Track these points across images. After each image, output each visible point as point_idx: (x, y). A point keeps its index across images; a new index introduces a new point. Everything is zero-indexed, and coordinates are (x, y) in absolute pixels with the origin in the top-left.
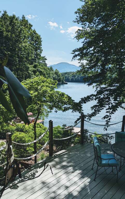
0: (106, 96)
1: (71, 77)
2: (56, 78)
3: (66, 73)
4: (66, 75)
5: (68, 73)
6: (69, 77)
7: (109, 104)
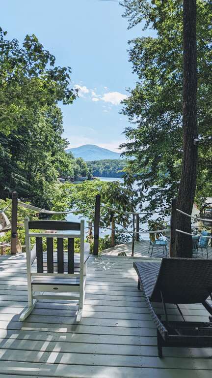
0: (158, 197)
1: (102, 169)
2: (79, 169)
3: (94, 163)
4: (95, 166)
5: (98, 161)
6: (99, 168)
7: (161, 206)
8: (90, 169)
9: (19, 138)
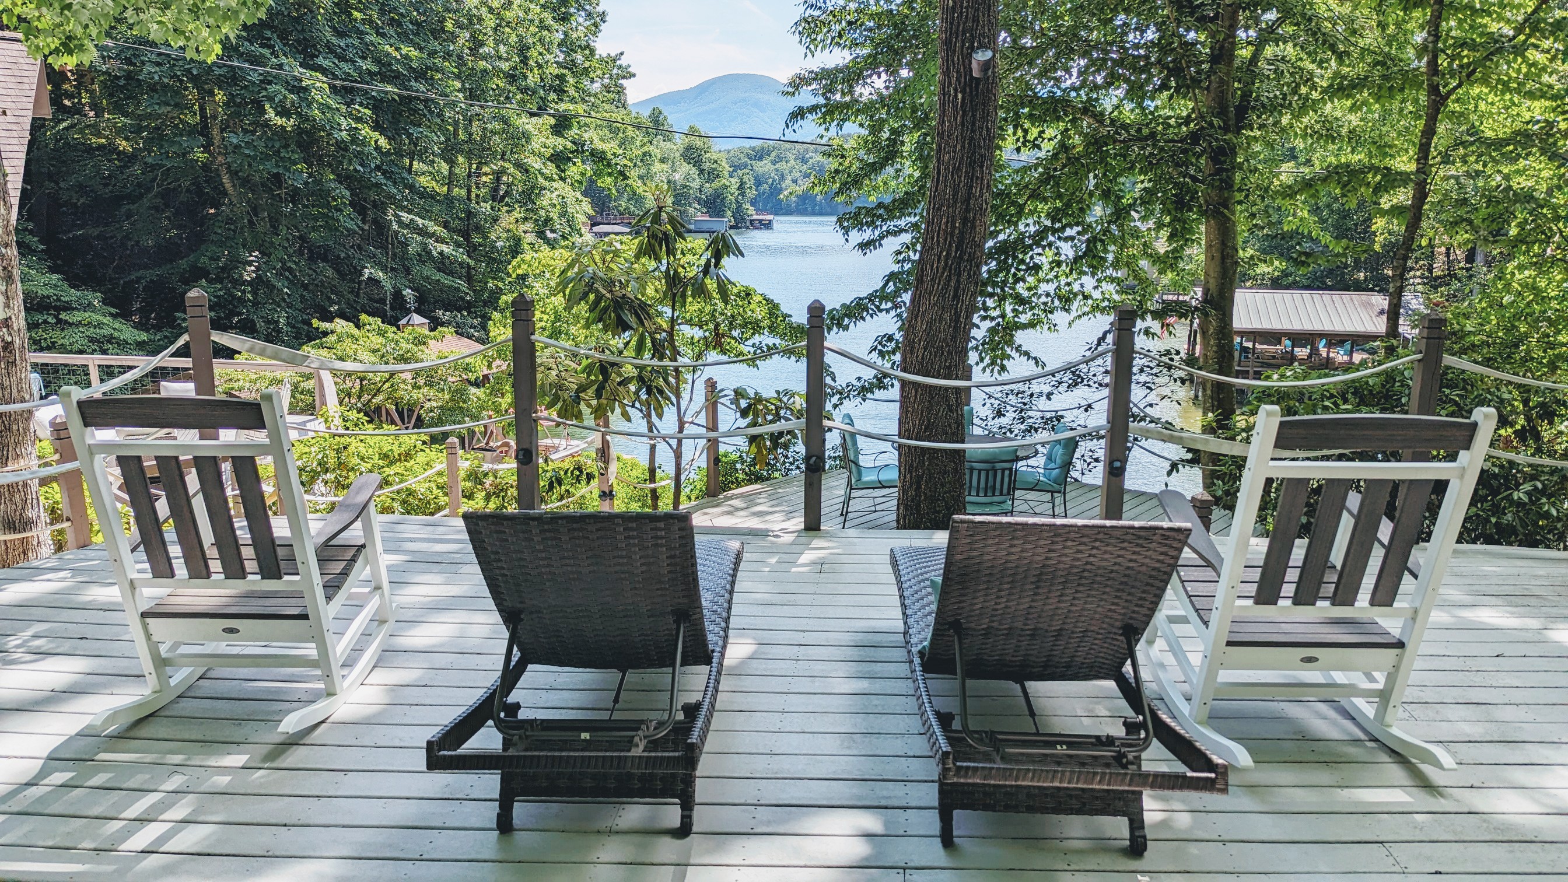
1: (795, 181)
8: (742, 184)
9: (406, 57)
